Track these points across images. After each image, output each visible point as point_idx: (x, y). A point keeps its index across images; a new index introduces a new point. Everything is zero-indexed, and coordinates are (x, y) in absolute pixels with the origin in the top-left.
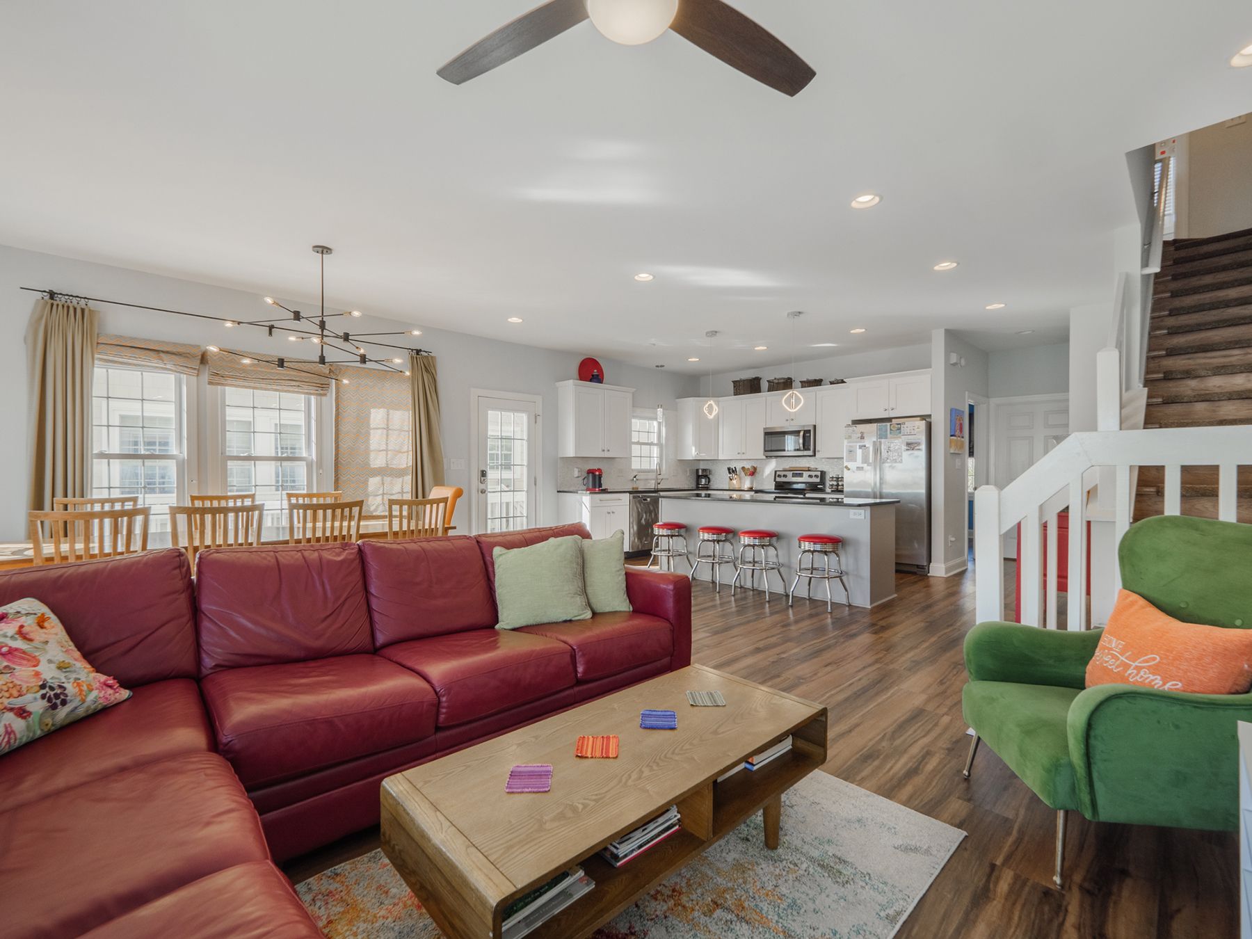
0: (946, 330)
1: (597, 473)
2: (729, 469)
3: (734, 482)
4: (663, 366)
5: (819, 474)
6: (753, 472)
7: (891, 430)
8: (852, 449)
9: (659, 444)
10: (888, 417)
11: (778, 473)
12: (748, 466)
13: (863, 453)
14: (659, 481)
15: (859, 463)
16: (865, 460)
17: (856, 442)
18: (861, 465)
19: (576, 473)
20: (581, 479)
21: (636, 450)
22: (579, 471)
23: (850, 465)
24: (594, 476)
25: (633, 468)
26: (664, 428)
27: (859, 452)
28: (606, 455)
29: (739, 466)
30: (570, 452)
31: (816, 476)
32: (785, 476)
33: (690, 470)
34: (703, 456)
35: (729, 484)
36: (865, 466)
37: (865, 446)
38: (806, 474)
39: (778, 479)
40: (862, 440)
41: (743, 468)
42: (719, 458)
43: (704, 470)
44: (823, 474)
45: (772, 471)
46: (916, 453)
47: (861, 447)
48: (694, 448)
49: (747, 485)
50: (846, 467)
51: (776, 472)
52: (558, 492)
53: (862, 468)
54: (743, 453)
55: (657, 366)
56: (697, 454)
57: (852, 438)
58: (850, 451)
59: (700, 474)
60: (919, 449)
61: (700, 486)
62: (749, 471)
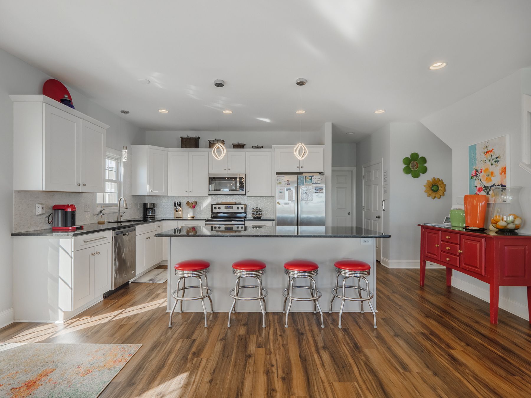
0: (332, 123)
1: (69, 210)
2: (175, 203)
3: (179, 213)
4: (127, 112)
5: (243, 206)
6: (193, 206)
7: (306, 180)
8: (281, 191)
9: (117, 181)
10: (299, 171)
11: (214, 206)
12: (191, 200)
13: (289, 194)
14: (121, 214)
15: (286, 200)
16: (290, 198)
17: (285, 187)
18: (287, 202)
19: (39, 210)
20: (44, 216)
22: (43, 208)
23: (280, 201)
24: (65, 214)
25: (97, 202)
26: (122, 168)
27: (286, 193)
28: (82, 189)
29: (184, 201)
31: (242, 208)
32: (219, 208)
33: (139, 204)
34: (156, 193)
35: (175, 215)
36: (290, 202)
37: (290, 190)
38: (235, 207)
39: (214, 211)
40: (289, 186)
41: (188, 203)
42: (168, 195)
43: (151, 204)
44: (246, 205)
45: (209, 204)
46: (320, 194)
47: (287, 190)
48: (148, 187)
49: (190, 216)
50: (278, 203)
51: (212, 205)
52: (12, 235)
53: (288, 203)
54: (189, 192)
55: (122, 112)
56: (152, 191)
57: (282, 184)
58: (281, 193)
59: (149, 207)
60: (322, 193)
61: (149, 216)
62: (192, 205)
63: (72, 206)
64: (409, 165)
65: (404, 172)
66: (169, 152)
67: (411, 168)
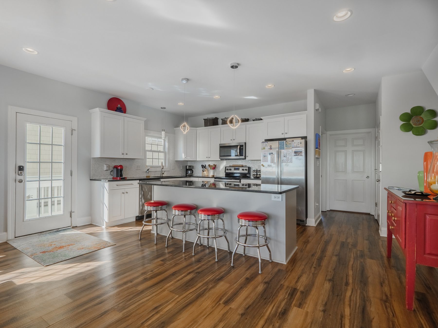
0: (315, 90)
1: (119, 168)
2: (202, 166)
3: (205, 172)
4: (164, 108)
5: (247, 168)
6: (214, 168)
7: (286, 144)
8: (265, 155)
9: (164, 152)
10: (283, 137)
11: (227, 168)
12: (212, 164)
13: (271, 158)
14: (163, 172)
15: (269, 163)
16: (272, 161)
18: (270, 164)
19: (105, 168)
20: (109, 171)
21: (149, 155)
22: (107, 167)
23: (264, 164)
24: (117, 170)
25: (147, 165)
26: (167, 143)
27: (269, 157)
28: (126, 157)
29: (207, 164)
30: (97, 153)
31: (246, 170)
32: (230, 170)
33: (182, 166)
34: (189, 159)
35: (202, 174)
36: (272, 164)
37: (272, 154)
38: (241, 169)
39: (227, 171)
40: (271, 150)
41: (209, 165)
42: (197, 160)
43: (190, 166)
44: (249, 168)
45: (224, 167)
46: (300, 157)
47: (270, 154)
48: (183, 155)
49: (211, 174)
50: (262, 165)
51: (226, 167)
52: (91, 180)
53: (271, 165)
54: (209, 157)
55: (162, 108)
56: (185, 157)
57: (266, 149)
58: (265, 156)
59: (188, 168)
60: (301, 155)
61: (188, 175)
62: (212, 167)
63: (121, 166)
64: (410, 121)
65: (401, 130)
66: (197, 130)
67: (412, 124)
